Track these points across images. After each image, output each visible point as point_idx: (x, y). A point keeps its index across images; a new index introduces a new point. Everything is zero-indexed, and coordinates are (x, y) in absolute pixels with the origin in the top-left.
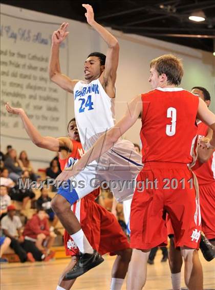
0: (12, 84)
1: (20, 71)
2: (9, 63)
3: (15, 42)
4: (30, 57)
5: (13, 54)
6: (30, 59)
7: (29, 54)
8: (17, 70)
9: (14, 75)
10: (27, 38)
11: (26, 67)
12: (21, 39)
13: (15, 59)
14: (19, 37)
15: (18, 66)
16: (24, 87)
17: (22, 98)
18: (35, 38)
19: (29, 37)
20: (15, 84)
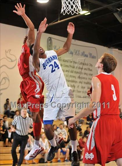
0: (71, 76)
1: (75, 70)
2: (69, 66)
3: (72, 56)
4: (80, 63)
5: (72, 62)
6: (79, 64)
7: (79, 62)
8: (73, 69)
9: (72, 72)
10: (78, 54)
11: (78, 68)
12: (75, 55)
13: (72, 64)
14: (74, 53)
15: (74, 67)
16: (77, 77)
17: (75, 83)
18: (82, 54)
19: (79, 54)
20: (72, 76)
